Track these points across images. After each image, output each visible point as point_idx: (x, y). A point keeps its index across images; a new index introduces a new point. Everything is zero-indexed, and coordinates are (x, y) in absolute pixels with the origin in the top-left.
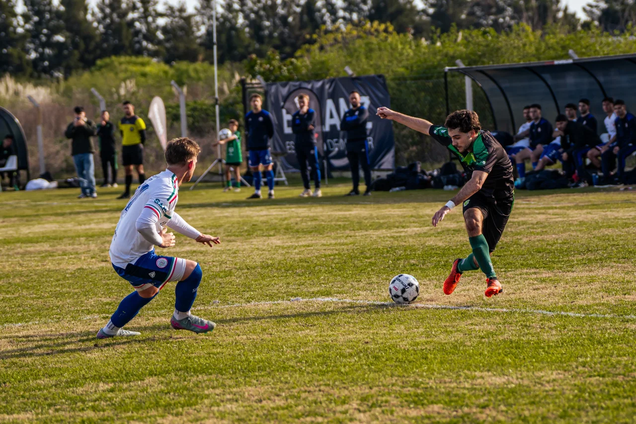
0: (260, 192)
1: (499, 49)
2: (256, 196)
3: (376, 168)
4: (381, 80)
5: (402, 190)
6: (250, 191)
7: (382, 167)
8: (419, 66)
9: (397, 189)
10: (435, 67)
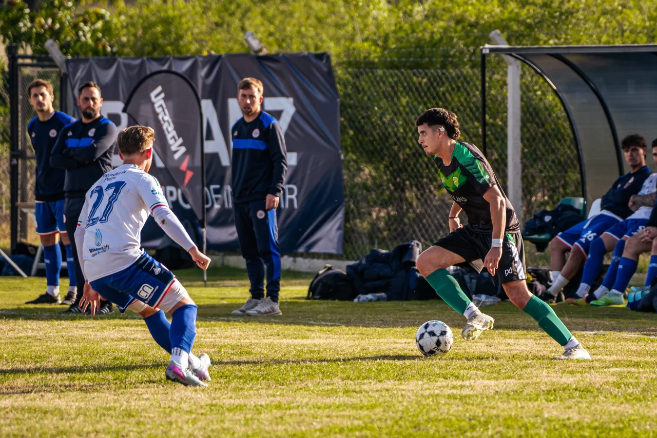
0: (57, 291)
1: (570, 13)
2: (48, 298)
3: (301, 250)
4: (322, 64)
5: (379, 299)
6: (36, 287)
7: (315, 250)
8: (399, 40)
9: (370, 296)
10: (434, 44)
